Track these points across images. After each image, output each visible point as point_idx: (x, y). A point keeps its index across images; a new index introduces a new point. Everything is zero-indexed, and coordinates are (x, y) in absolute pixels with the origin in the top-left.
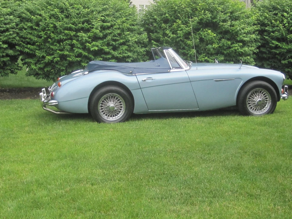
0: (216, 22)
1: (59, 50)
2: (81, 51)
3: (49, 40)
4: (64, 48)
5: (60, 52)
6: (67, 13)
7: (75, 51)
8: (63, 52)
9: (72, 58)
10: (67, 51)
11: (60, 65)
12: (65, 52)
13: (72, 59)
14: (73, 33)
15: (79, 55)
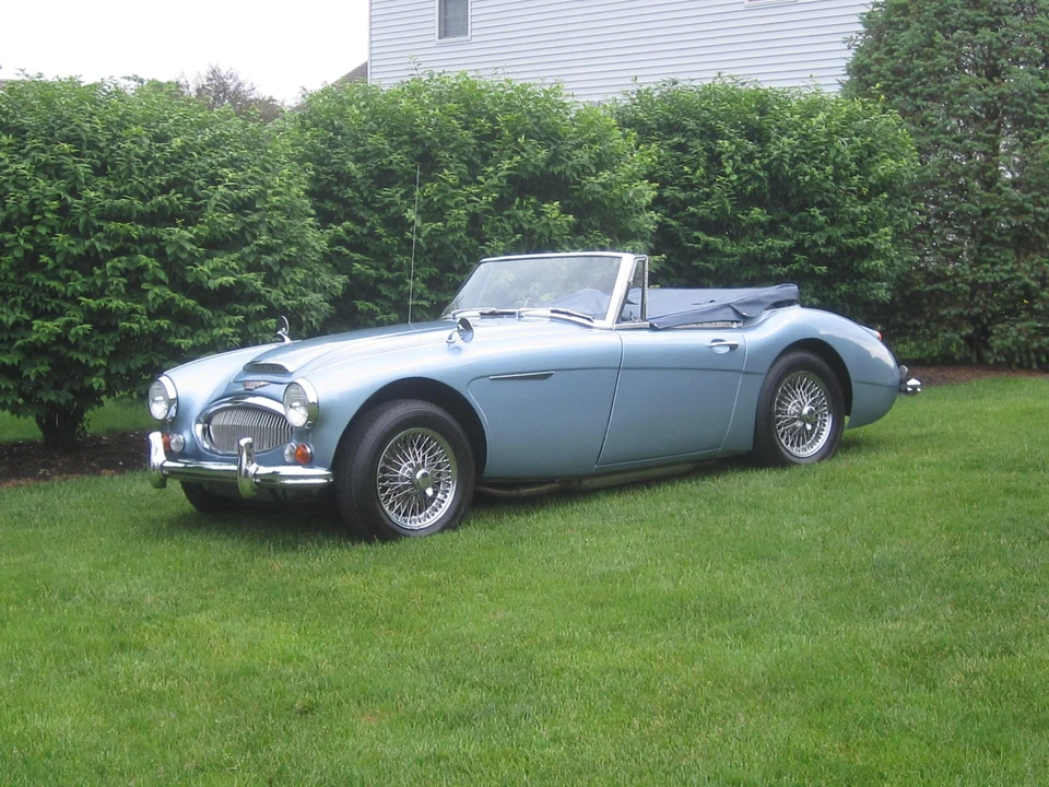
0: (560, 173)
1: (88, 295)
2: (169, 293)
3: (44, 258)
4: (106, 285)
5: (93, 303)
6: (99, 158)
7: (150, 296)
8: (102, 302)
9: (139, 322)
10: (119, 295)
11: (86, 350)
12: (110, 301)
13: (141, 324)
14: (137, 230)
15: (165, 310)
